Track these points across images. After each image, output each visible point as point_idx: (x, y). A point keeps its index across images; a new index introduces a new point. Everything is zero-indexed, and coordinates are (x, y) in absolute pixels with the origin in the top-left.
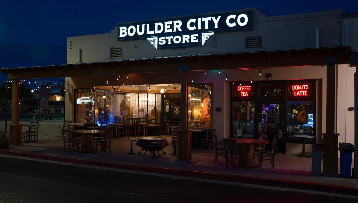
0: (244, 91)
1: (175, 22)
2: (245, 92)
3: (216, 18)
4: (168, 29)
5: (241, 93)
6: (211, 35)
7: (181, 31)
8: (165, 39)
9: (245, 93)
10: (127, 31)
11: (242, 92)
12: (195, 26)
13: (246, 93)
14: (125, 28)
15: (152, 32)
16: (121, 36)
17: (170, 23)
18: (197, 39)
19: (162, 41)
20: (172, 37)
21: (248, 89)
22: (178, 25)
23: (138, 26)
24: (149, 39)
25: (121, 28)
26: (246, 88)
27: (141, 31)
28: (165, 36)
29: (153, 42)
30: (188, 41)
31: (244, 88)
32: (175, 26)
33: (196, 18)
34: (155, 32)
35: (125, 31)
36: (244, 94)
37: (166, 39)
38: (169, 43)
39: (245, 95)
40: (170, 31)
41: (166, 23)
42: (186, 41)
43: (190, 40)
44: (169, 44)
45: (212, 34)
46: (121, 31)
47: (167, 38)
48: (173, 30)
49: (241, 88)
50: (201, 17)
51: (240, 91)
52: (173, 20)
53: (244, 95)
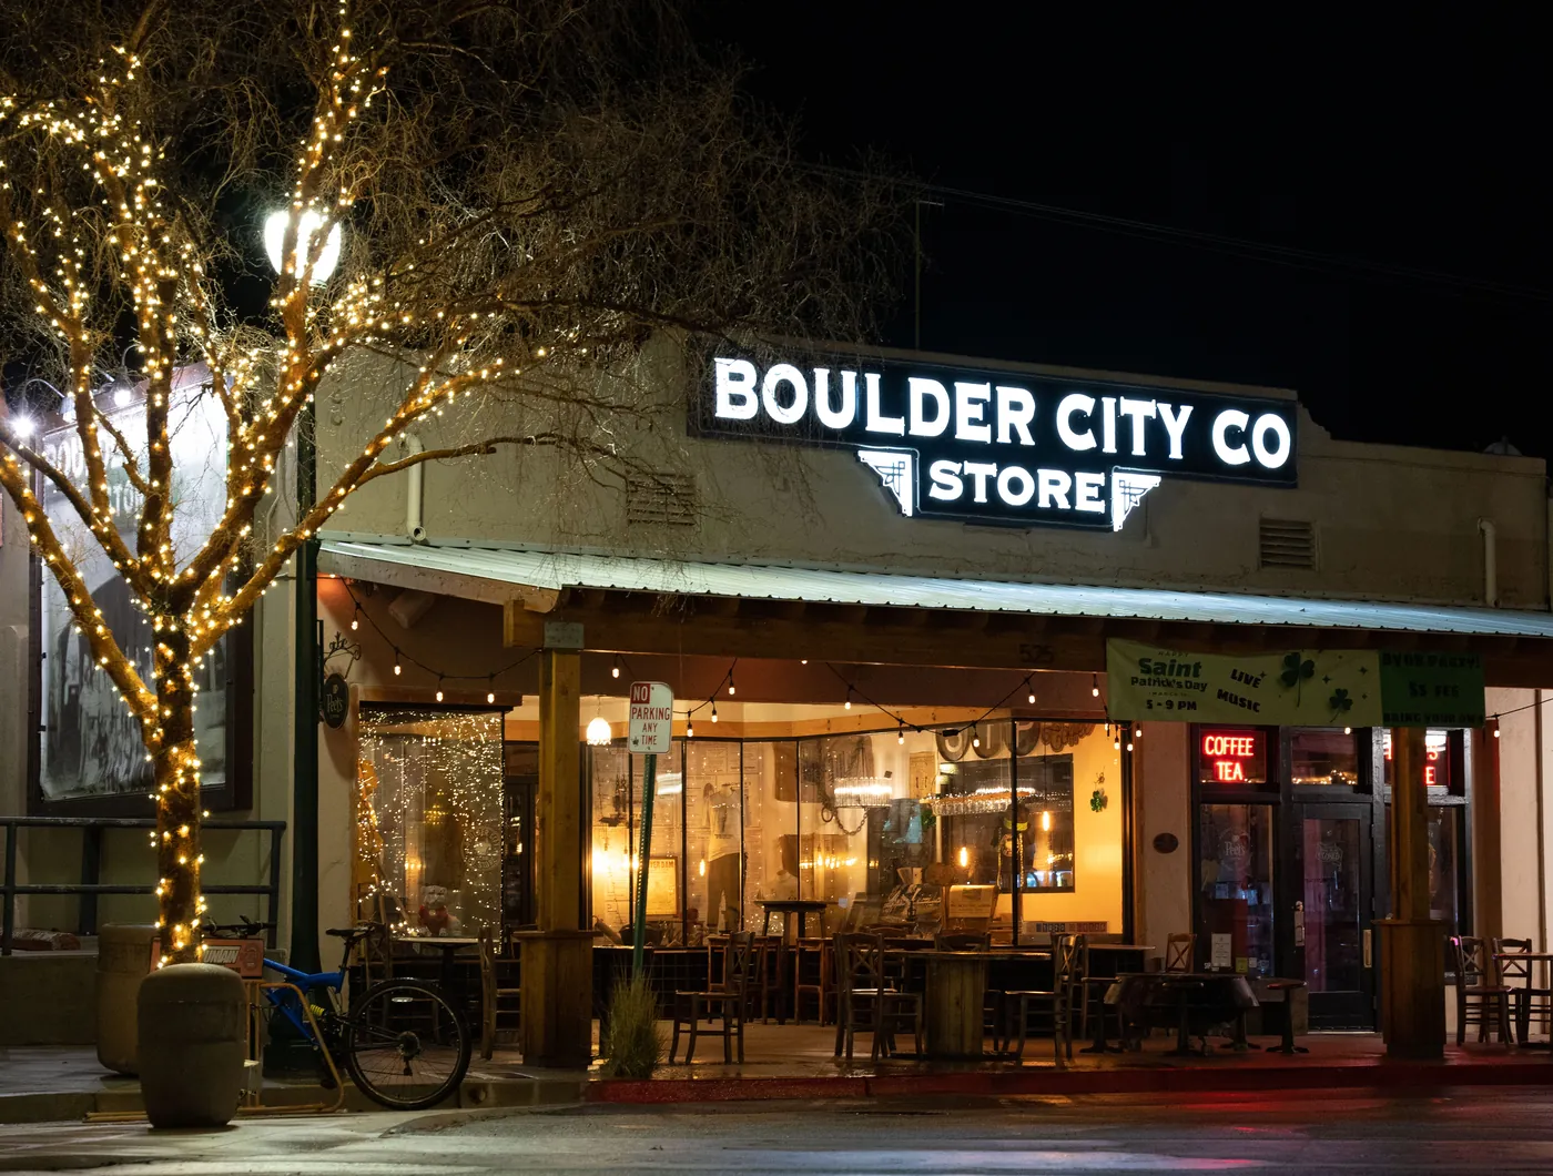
0: (1227, 757)
1: (1007, 394)
2: (1231, 764)
3: (1176, 412)
4: (973, 422)
5: (1218, 767)
6: (1150, 488)
7: (1033, 443)
8: (957, 472)
9: (1232, 768)
10: (758, 390)
11: (1220, 764)
12: (1090, 430)
13: (1238, 766)
14: (746, 368)
15: (894, 426)
16: (724, 410)
17: (983, 391)
18: (1099, 499)
19: (946, 480)
20: (991, 469)
21: (1243, 750)
22: (1017, 409)
23: (822, 374)
24: (869, 457)
25: (724, 367)
26: (1236, 742)
27: (836, 403)
28: (958, 458)
29: (891, 477)
30: (1063, 504)
31: (1229, 742)
32: (1005, 417)
33: (1097, 392)
34: (907, 427)
35: (745, 388)
36: (1227, 771)
37: (966, 473)
38: (981, 497)
39: (1231, 775)
40: (982, 434)
41: (965, 390)
42: (1052, 500)
43: (1071, 496)
44: (980, 504)
45: (1151, 481)
46: (724, 388)
47: (970, 468)
48: (995, 434)
49: (1218, 745)
50: (1116, 393)
51: (1215, 758)
52: (996, 380)
53: (1228, 779)
